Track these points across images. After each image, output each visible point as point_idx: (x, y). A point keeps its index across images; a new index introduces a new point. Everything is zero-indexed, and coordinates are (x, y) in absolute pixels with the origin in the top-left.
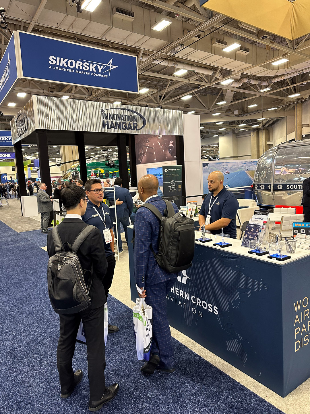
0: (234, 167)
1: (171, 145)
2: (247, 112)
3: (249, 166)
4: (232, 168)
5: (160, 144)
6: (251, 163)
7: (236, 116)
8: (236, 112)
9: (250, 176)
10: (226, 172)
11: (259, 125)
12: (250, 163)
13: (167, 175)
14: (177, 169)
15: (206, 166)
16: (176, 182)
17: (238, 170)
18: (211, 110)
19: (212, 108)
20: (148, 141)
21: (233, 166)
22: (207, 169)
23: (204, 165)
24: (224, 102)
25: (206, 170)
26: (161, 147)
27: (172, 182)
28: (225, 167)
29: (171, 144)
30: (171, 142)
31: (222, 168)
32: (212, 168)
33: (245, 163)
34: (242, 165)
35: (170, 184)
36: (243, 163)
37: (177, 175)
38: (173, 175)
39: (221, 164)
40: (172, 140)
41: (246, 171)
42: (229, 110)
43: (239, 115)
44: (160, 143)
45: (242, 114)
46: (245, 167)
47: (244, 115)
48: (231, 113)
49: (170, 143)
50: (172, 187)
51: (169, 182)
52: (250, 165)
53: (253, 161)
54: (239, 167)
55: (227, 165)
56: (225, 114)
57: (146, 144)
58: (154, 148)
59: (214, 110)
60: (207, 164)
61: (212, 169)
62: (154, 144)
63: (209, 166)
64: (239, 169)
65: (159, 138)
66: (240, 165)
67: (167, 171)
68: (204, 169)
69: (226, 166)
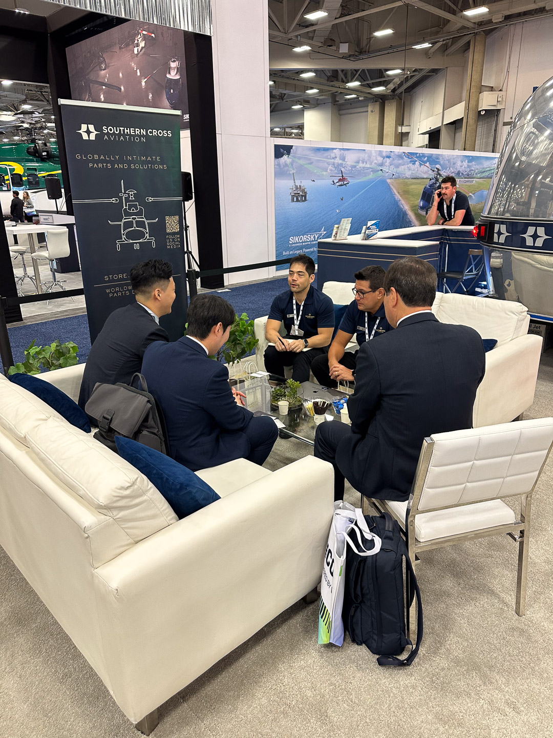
0: (361, 165)
1: (173, 75)
2: (367, 50)
3: (397, 166)
4: (355, 167)
5: (139, 74)
6: (403, 158)
7: (345, 57)
8: (344, 48)
9: (397, 193)
10: (340, 180)
11: (386, 87)
12: (400, 156)
13: (94, 161)
14: (155, 133)
15: (285, 157)
16: (151, 199)
17: (371, 176)
18: (290, 36)
19: (294, 30)
20: (103, 66)
21: (358, 162)
22: (286, 165)
23: (280, 151)
24: (323, 12)
25: (286, 168)
26: (143, 84)
27: (127, 200)
28: (339, 165)
29: (173, 73)
30: (173, 65)
31: (330, 167)
32: (301, 162)
33: (389, 157)
34: (380, 159)
35: (116, 212)
36: (384, 154)
37: (152, 162)
38: (129, 163)
39: (326, 154)
40: (174, 57)
41: (389, 181)
42: (331, 39)
43: (350, 56)
44: (138, 71)
45: (357, 53)
46: (389, 169)
47: (361, 57)
48: (334, 48)
49: (170, 68)
50: (128, 225)
51: (113, 200)
52: (400, 161)
53: (406, 152)
54: (373, 166)
55: (343, 159)
56: (321, 50)
57: (98, 76)
58: (122, 88)
59: (297, 36)
60: (288, 149)
61: (301, 166)
62: (121, 75)
63: (294, 157)
64: (374, 171)
65: (136, 49)
66: (376, 161)
67: (93, 137)
68: (279, 165)
69: (340, 162)
